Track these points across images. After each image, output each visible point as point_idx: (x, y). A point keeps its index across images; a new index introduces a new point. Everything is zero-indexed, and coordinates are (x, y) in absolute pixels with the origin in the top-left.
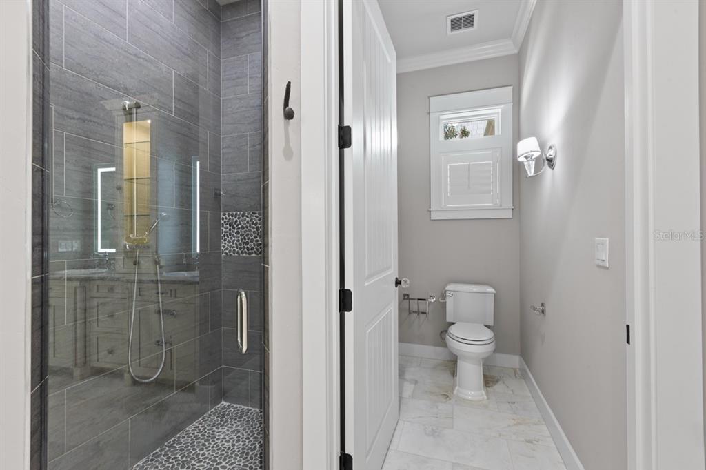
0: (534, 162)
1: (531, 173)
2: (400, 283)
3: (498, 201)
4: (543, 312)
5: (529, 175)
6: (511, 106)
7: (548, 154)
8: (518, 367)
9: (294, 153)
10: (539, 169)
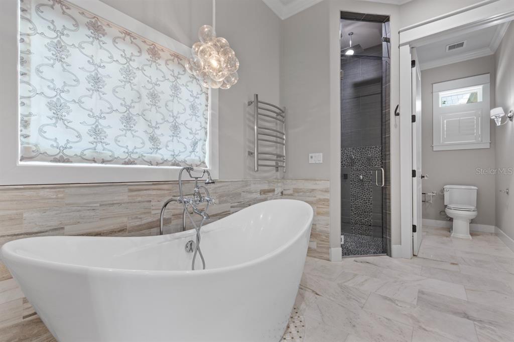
0: (500, 119)
1: (499, 124)
2: (424, 177)
3: (480, 139)
4: (507, 193)
5: (498, 125)
6: (489, 85)
7: (509, 115)
8: (493, 232)
9: (398, 126)
10: (502, 121)
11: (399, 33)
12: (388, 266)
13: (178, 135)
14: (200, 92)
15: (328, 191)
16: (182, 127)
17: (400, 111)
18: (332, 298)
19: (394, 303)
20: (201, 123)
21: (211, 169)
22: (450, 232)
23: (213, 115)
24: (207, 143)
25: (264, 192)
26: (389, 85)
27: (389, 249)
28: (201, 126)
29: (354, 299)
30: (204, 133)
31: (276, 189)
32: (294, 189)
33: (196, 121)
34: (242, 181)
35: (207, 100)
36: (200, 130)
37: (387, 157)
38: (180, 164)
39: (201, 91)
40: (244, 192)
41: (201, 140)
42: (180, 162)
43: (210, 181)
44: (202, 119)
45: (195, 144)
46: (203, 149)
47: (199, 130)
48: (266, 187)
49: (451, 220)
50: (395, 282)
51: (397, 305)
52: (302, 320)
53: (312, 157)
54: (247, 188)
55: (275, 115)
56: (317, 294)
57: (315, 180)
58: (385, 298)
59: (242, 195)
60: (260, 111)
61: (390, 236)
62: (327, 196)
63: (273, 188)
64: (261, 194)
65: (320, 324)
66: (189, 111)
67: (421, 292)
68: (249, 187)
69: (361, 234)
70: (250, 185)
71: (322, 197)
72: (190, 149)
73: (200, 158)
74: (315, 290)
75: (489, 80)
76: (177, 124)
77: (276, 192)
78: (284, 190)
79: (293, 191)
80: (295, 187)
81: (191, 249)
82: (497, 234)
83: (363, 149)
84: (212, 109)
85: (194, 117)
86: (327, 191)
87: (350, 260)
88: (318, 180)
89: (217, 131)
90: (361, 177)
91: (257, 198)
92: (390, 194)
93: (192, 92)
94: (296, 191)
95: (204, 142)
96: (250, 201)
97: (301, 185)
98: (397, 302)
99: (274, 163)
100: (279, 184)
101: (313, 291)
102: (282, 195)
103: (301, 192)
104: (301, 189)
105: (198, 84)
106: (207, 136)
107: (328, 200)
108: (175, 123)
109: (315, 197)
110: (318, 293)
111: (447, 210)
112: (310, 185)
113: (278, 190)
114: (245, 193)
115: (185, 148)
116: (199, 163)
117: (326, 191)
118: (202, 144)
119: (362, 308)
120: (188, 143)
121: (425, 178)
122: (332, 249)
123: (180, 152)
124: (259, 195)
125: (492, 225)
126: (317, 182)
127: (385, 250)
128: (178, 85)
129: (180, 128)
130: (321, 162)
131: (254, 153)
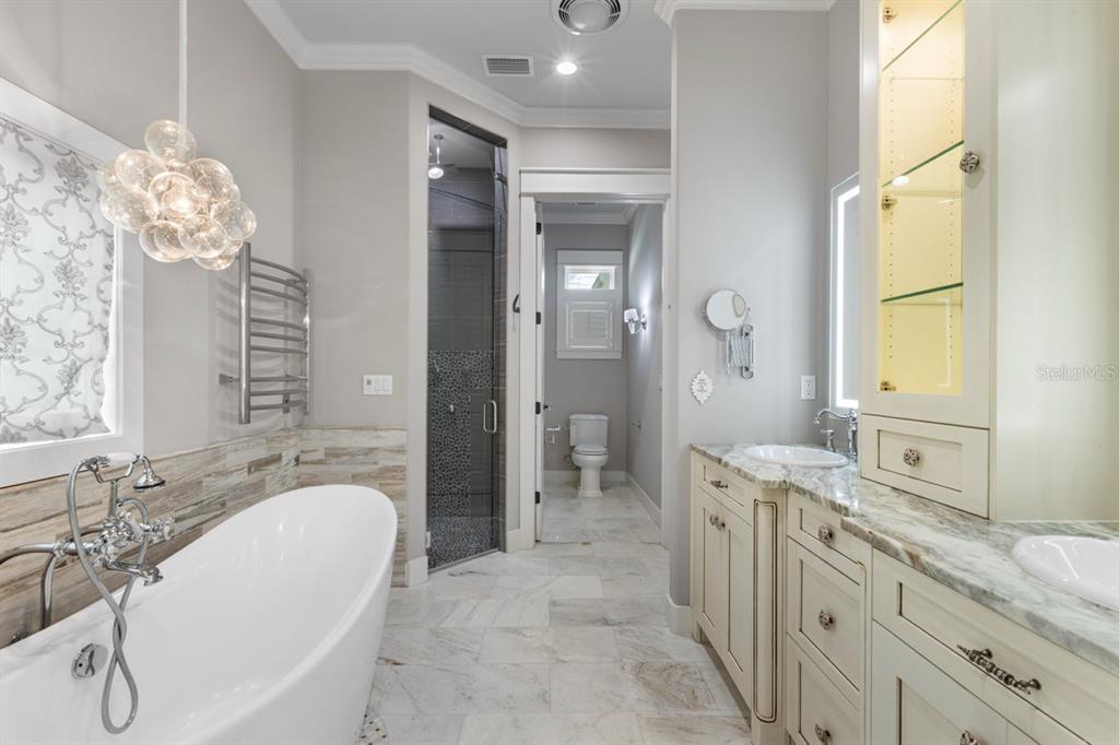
0: (634, 325)
1: (633, 331)
5: (632, 333)
6: (621, 267)
7: (643, 320)
8: (623, 480)
9: (517, 329)
10: (637, 329)
11: (520, 172)
12: (503, 571)
13: (17, 355)
14: (88, 232)
15: (404, 451)
16: (31, 331)
17: (522, 304)
18: (424, 662)
19: (520, 634)
20: (90, 314)
21: (121, 433)
22: (576, 488)
23: (127, 293)
24: (108, 367)
25: (257, 466)
26: (506, 258)
27: (502, 539)
28: (89, 323)
29: (461, 649)
30: (101, 341)
31: (284, 454)
32: (326, 449)
33: (77, 308)
34: (206, 450)
35: (110, 251)
36: (89, 333)
37: (501, 381)
38: (24, 434)
39: (93, 227)
40: (209, 475)
41: (91, 359)
42: (23, 429)
43: (152, 482)
44: (95, 305)
45: (72, 374)
46: (98, 384)
47: (84, 334)
48: (261, 453)
49: (578, 469)
50: (517, 597)
51: (525, 636)
52: (380, 725)
53: (369, 383)
54: (217, 465)
55: (280, 288)
56: (396, 664)
57: (376, 430)
58: (508, 630)
59: (204, 484)
60: (256, 281)
61: (504, 517)
62: (400, 461)
63: (277, 452)
64: (249, 472)
65: (413, 719)
66: (53, 284)
67: (553, 603)
68: (223, 462)
69: (451, 515)
70: (224, 455)
71: (391, 463)
72: (56, 387)
73: (85, 408)
74: (389, 658)
75: (621, 261)
76: (12, 323)
77: (284, 461)
78: (302, 452)
79: (326, 454)
80: (329, 444)
81: (91, 667)
82: (628, 483)
83: (455, 354)
84: (126, 275)
85: (70, 300)
86: (401, 450)
87: (442, 575)
88: (382, 430)
89: (139, 332)
90: (452, 407)
91: (240, 483)
92: (504, 446)
93: (64, 230)
94: (333, 453)
95: (100, 364)
96: (225, 495)
97: (345, 440)
98: (525, 632)
99: (279, 399)
100: (292, 441)
101: (388, 660)
102: (297, 464)
103: (345, 455)
104: (345, 449)
105: (82, 209)
106: (107, 348)
107: (402, 469)
108: (7, 320)
109: (375, 463)
110: (398, 660)
111: (575, 456)
112: (363, 440)
113: (289, 455)
114: (210, 479)
115: (44, 388)
116: (83, 423)
117: (399, 451)
118: (91, 373)
119: (476, 660)
120: (52, 375)
121: (549, 408)
122: (410, 562)
123: (25, 401)
124: (246, 474)
125: (622, 470)
126: (379, 433)
127: (496, 542)
128: (16, 211)
129: (23, 333)
130: (390, 393)
131: (239, 380)
